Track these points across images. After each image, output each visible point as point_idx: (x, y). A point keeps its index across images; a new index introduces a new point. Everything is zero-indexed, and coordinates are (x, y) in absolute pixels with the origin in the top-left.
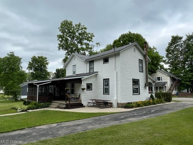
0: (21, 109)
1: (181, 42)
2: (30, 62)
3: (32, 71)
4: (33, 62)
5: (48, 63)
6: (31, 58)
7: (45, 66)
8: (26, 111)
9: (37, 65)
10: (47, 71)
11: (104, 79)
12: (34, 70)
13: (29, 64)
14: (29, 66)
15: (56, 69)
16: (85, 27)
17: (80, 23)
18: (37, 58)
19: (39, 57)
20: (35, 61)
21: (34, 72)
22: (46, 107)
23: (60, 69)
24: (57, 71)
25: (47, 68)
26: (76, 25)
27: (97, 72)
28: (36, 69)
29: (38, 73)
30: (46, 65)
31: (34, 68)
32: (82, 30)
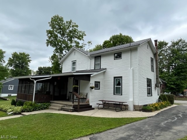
0: (13, 111)
1: (166, 47)
2: (10, 58)
3: (12, 68)
4: (14, 59)
5: (30, 60)
6: (12, 54)
7: (27, 64)
8: (20, 113)
9: (18, 62)
10: (29, 68)
11: (115, 78)
12: (14, 67)
13: (9, 60)
14: (9, 62)
15: (39, 67)
16: (76, 25)
17: (71, 20)
18: (19, 54)
19: (21, 54)
20: (16, 57)
21: (15, 69)
22: (45, 109)
23: (42, 67)
24: (39, 69)
25: (29, 66)
26: (67, 22)
27: (106, 69)
28: (16, 66)
29: (18, 70)
30: (28, 62)
31: (14, 65)
32: (73, 27)
